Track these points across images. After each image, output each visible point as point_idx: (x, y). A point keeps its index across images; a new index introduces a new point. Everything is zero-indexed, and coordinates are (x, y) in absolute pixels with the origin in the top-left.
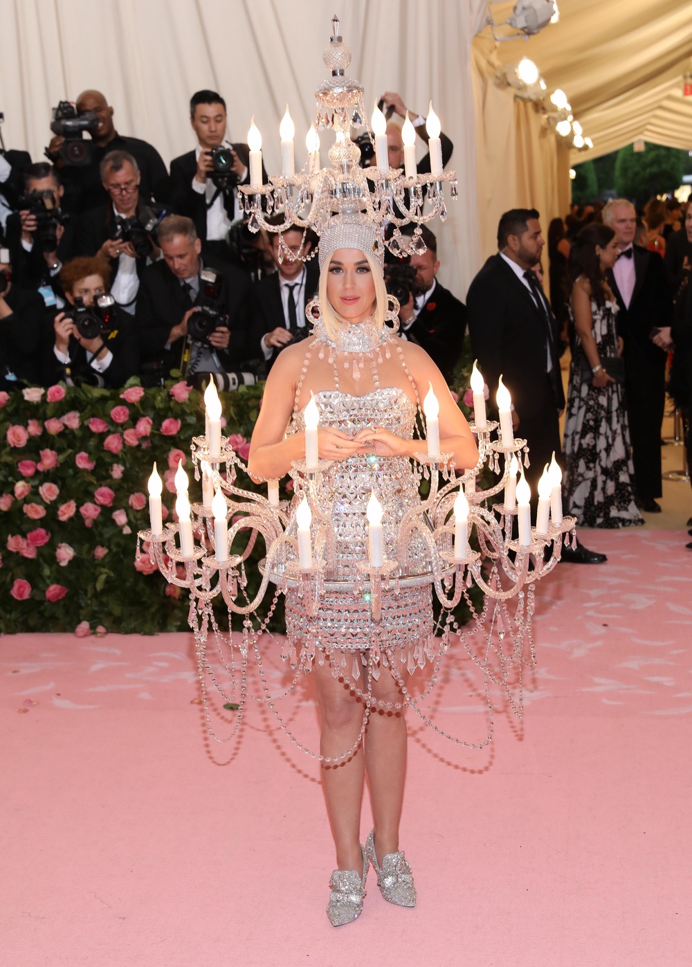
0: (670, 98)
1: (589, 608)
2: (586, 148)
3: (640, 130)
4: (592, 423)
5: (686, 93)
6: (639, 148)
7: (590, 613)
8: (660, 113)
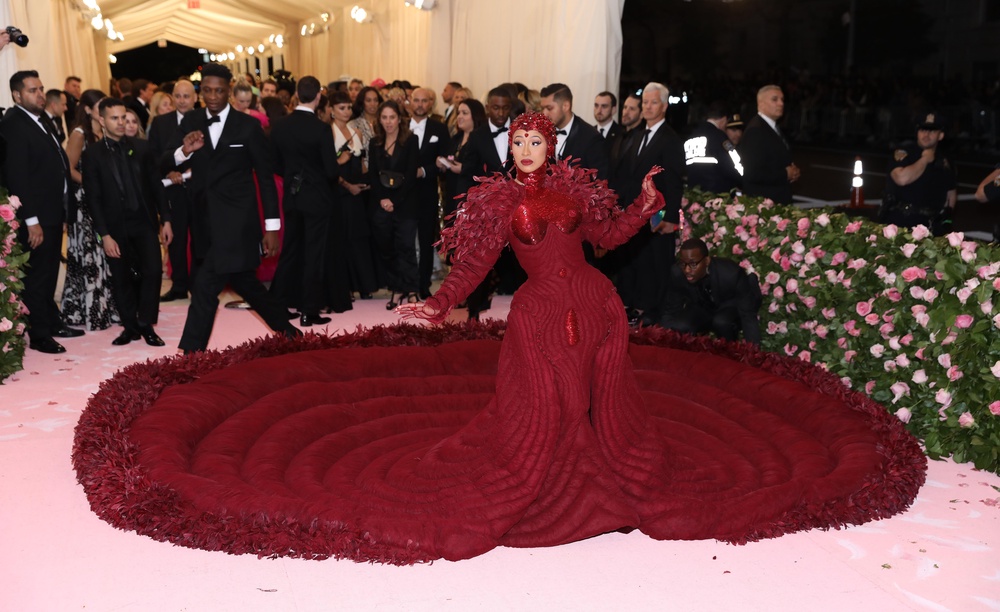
0: (179, 10)
1: (106, 362)
2: (118, 40)
3: (162, 31)
4: (89, 245)
5: (189, 7)
6: (162, 44)
7: (106, 365)
8: (174, 20)
